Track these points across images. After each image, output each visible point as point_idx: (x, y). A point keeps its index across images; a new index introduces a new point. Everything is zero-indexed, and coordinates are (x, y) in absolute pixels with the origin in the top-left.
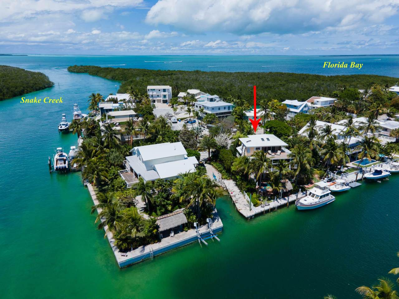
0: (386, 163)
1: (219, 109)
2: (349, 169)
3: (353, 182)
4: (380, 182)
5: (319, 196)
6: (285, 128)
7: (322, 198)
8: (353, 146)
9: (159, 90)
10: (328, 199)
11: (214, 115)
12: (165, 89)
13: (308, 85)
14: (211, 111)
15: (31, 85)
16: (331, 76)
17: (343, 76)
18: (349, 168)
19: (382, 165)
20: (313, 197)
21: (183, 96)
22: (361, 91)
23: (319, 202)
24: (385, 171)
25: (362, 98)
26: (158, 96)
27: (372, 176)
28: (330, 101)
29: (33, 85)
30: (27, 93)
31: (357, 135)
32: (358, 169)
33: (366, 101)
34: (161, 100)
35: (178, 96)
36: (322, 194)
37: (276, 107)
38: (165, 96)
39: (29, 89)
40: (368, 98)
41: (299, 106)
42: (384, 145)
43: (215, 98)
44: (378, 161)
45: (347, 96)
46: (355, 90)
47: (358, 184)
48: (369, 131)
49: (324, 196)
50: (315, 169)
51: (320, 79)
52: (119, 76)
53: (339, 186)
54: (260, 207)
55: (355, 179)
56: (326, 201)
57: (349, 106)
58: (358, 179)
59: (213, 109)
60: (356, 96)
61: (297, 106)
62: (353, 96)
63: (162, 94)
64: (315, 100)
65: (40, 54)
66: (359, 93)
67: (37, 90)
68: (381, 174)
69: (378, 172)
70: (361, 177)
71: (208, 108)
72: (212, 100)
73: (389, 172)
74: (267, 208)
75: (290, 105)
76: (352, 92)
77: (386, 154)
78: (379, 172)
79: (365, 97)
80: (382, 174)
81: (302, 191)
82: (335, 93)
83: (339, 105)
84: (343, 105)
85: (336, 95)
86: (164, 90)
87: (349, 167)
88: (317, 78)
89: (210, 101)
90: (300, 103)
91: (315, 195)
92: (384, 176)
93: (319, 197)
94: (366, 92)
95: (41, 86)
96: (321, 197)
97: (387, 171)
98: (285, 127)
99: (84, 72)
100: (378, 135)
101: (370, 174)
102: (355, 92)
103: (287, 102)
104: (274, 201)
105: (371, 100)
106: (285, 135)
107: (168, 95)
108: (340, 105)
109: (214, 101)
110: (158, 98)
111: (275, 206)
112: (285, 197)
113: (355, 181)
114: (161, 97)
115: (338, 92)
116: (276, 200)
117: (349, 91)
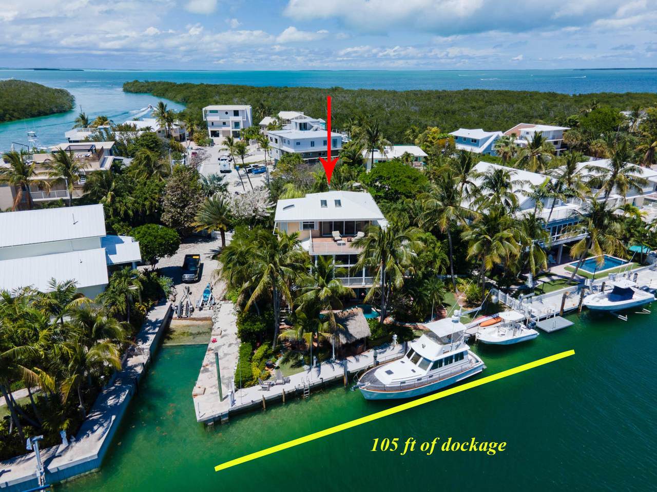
0: (650, 269)
1: (313, 144)
2: (553, 281)
3: (552, 316)
4: (625, 318)
5: (430, 361)
6: (408, 181)
7: (441, 366)
8: (558, 227)
9: (227, 113)
10: (460, 368)
11: (298, 156)
12: (238, 111)
13: (525, 108)
14: (294, 148)
15: (23, 107)
16: (580, 95)
17: (603, 93)
18: (554, 278)
19: (636, 274)
20: (416, 362)
21: (267, 124)
22: (627, 113)
23: (431, 376)
24: (641, 289)
25: (627, 127)
26: (224, 123)
27: (606, 303)
28: (554, 131)
29: (27, 107)
30: (10, 120)
31: (570, 196)
32: (575, 281)
33: (634, 134)
34: (229, 131)
35: (260, 123)
36: (439, 354)
37: (431, 142)
38: (237, 124)
39: (16, 114)
40: (639, 127)
41: (482, 139)
42: (650, 223)
43: (312, 124)
44: (631, 263)
45: (595, 124)
46: (612, 112)
47: (564, 323)
48: (614, 189)
49: (448, 360)
50: (462, 281)
51: (557, 98)
52: (195, 96)
53: (507, 329)
54: (258, 387)
55: (558, 310)
56: (451, 374)
57: (594, 142)
58: (565, 308)
59: (298, 144)
60: (613, 123)
61: (479, 140)
62: (606, 124)
63: (230, 120)
64: (522, 129)
65: (104, 69)
66: (622, 118)
67: (33, 116)
68: (631, 298)
69: (621, 293)
70: (577, 304)
71: (288, 141)
72: (303, 127)
73: (652, 293)
74: (276, 391)
75: (465, 139)
76: (606, 114)
77: (652, 245)
78: (626, 293)
79: (632, 126)
80: (634, 296)
81: (400, 341)
82: (570, 120)
83: (572, 140)
84: (582, 139)
85: (572, 122)
86: (236, 113)
87: (555, 275)
88: (550, 97)
89: (301, 129)
90: (488, 134)
91: (421, 359)
92: (638, 302)
93: (431, 364)
94: (636, 115)
95: (42, 109)
96: (437, 364)
97: (647, 290)
98: (409, 177)
99: (146, 92)
100: (643, 201)
101: (602, 298)
102: (613, 114)
103: (462, 132)
104: (310, 369)
105: (644, 130)
106: (405, 196)
107: (243, 121)
108: (574, 140)
109: (309, 130)
110: (224, 128)
111: (302, 386)
112: (349, 356)
113: (557, 315)
114: (229, 126)
115: (577, 116)
116: (317, 367)
117: (599, 113)
